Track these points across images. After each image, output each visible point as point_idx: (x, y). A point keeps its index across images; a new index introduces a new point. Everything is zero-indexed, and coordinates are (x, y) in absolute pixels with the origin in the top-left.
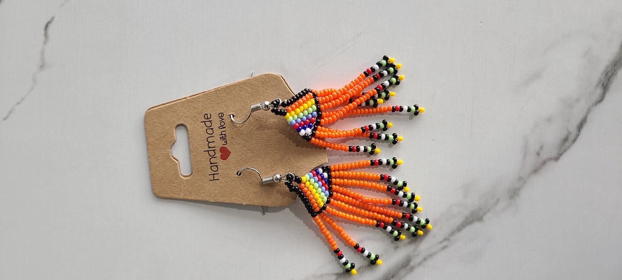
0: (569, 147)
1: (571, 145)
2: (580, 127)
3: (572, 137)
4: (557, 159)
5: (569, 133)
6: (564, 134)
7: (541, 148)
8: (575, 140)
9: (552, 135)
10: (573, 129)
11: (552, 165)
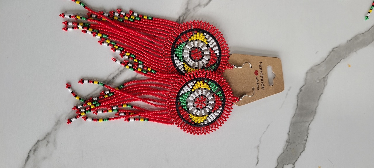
0: (33, 147)
1: (32, 148)
2: (28, 157)
3: (32, 152)
4: (38, 141)
5: (33, 154)
6: (36, 153)
7: (47, 145)
8: (30, 151)
9: (42, 151)
10: (32, 156)
11: (40, 139)
